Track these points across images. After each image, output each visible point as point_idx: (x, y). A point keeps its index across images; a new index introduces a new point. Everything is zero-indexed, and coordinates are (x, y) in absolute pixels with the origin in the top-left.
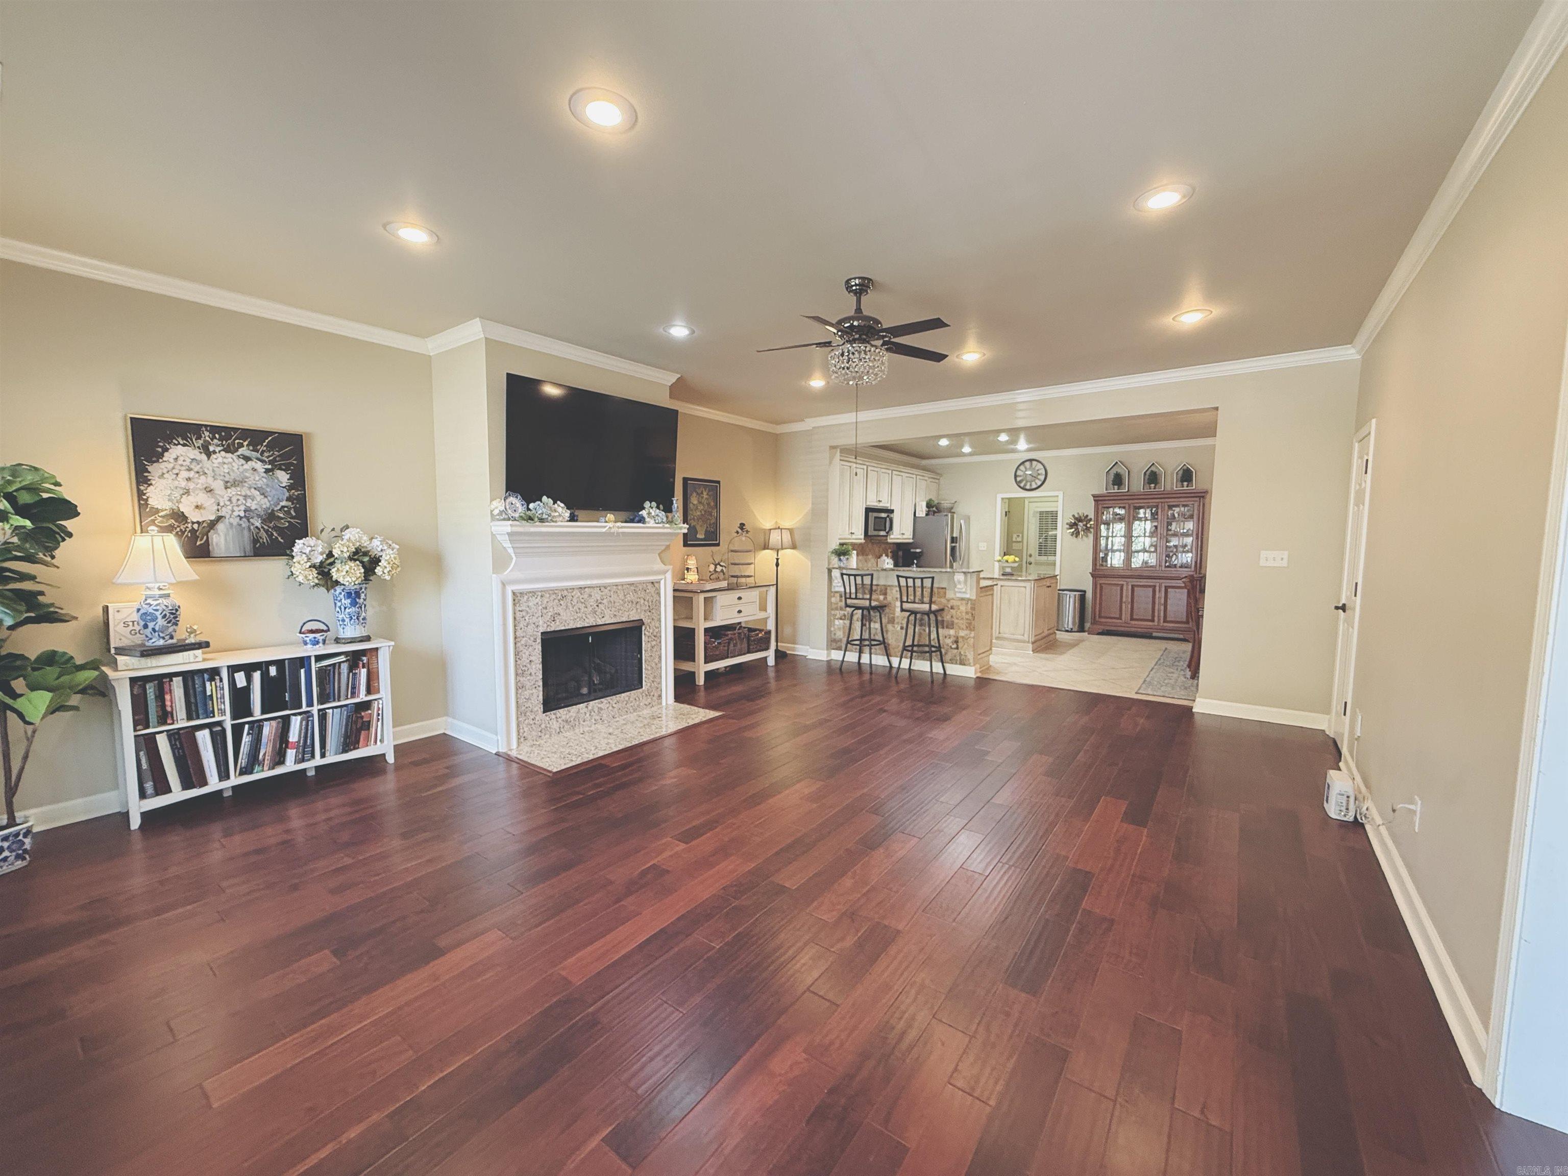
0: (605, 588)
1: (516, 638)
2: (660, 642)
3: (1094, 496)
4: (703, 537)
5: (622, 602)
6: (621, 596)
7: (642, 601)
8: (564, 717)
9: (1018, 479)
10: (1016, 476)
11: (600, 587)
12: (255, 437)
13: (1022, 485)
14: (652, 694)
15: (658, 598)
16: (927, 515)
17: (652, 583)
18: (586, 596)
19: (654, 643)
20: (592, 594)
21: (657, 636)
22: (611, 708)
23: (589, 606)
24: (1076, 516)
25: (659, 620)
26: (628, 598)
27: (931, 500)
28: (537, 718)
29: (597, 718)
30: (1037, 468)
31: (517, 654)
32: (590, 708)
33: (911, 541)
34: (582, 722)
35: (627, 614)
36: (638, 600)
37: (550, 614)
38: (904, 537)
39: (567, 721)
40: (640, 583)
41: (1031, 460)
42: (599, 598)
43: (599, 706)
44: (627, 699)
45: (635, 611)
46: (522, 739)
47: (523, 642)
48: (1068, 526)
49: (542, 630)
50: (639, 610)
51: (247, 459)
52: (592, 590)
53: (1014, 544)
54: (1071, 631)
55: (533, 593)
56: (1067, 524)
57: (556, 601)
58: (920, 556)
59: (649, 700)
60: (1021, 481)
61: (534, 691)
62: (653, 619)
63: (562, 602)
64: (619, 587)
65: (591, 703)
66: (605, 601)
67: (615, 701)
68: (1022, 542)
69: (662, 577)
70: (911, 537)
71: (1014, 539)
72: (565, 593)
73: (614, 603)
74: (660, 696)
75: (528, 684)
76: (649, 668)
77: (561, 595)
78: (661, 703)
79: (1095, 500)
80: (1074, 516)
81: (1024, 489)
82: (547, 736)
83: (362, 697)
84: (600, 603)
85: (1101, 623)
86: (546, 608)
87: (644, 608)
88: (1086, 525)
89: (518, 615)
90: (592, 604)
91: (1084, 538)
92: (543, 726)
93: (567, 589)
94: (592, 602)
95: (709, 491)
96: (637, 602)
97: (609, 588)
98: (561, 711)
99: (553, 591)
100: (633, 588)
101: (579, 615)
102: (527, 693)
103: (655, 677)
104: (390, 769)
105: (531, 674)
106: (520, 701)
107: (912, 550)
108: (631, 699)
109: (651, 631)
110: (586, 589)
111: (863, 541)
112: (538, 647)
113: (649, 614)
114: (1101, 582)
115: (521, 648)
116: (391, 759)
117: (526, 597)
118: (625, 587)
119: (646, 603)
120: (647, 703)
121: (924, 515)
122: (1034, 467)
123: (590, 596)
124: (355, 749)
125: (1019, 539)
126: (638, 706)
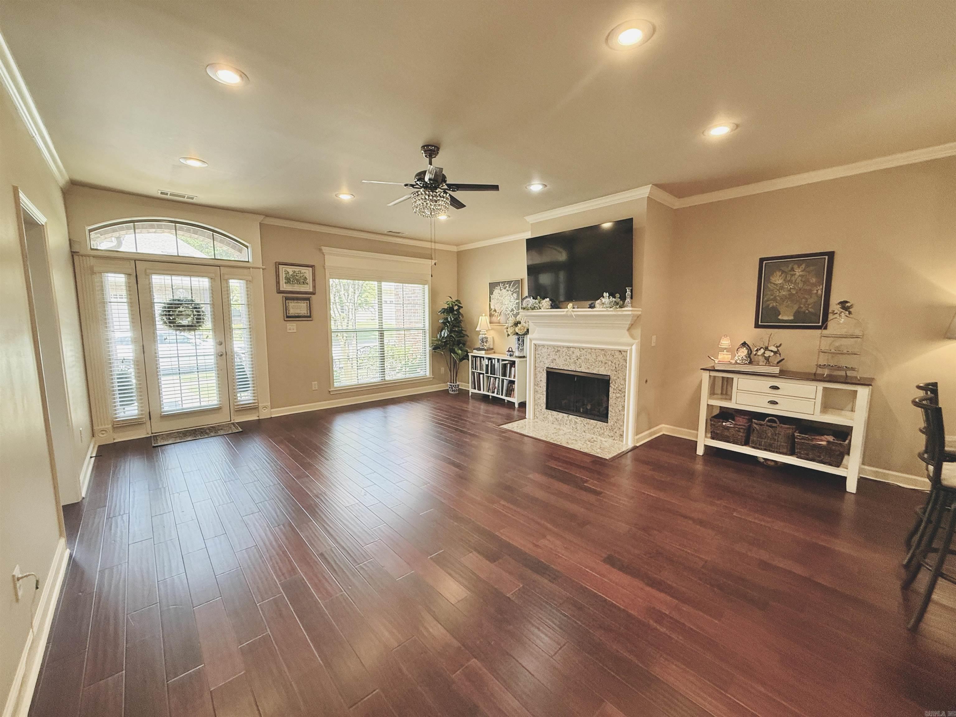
0: (583, 349)
1: (535, 367)
2: (624, 396)
4: (791, 318)
5: (594, 361)
6: (594, 356)
7: (610, 363)
8: (555, 416)
11: (580, 349)
12: (509, 282)
14: (615, 430)
15: (625, 364)
17: (620, 351)
18: (571, 352)
19: (618, 395)
20: (575, 352)
21: (622, 391)
22: (582, 425)
23: (572, 359)
25: (625, 380)
26: (599, 359)
28: (543, 410)
29: (574, 426)
31: (535, 374)
32: (570, 418)
34: (565, 424)
35: (597, 369)
36: (607, 361)
37: (551, 359)
39: (557, 419)
40: (609, 350)
42: (578, 355)
43: (576, 420)
44: (595, 425)
45: (603, 368)
46: (536, 417)
47: (538, 370)
49: (547, 366)
50: (607, 368)
51: (508, 291)
52: (575, 349)
55: (543, 346)
57: (554, 352)
59: (612, 434)
61: (542, 396)
62: (618, 378)
63: (557, 353)
64: (593, 351)
65: (570, 416)
66: (582, 358)
67: (586, 422)
69: (629, 348)
72: (559, 349)
73: (589, 360)
74: (622, 436)
75: (539, 392)
76: (613, 411)
77: (557, 349)
78: (622, 441)
82: (547, 422)
83: (512, 379)
84: (579, 358)
86: (549, 355)
87: (612, 368)
89: (537, 356)
90: (574, 357)
92: (545, 416)
93: (560, 347)
94: (574, 356)
95: (807, 266)
96: (606, 363)
97: (585, 350)
98: (554, 412)
99: (554, 347)
100: (603, 352)
101: (566, 362)
102: (538, 396)
103: (618, 420)
104: (516, 409)
105: (540, 387)
106: (536, 398)
108: (597, 426)
109: (616, 386)
110: (571, 348)
112: (545, 375)
113: (615, 373)
115: (538, 373)
116: (517, 406)
117: (540, 348)
118: (596, 351)
119: (613, 364)
120: (609, 434)
123: (573, 353)
124: (509, 397)
126: (603, 434)
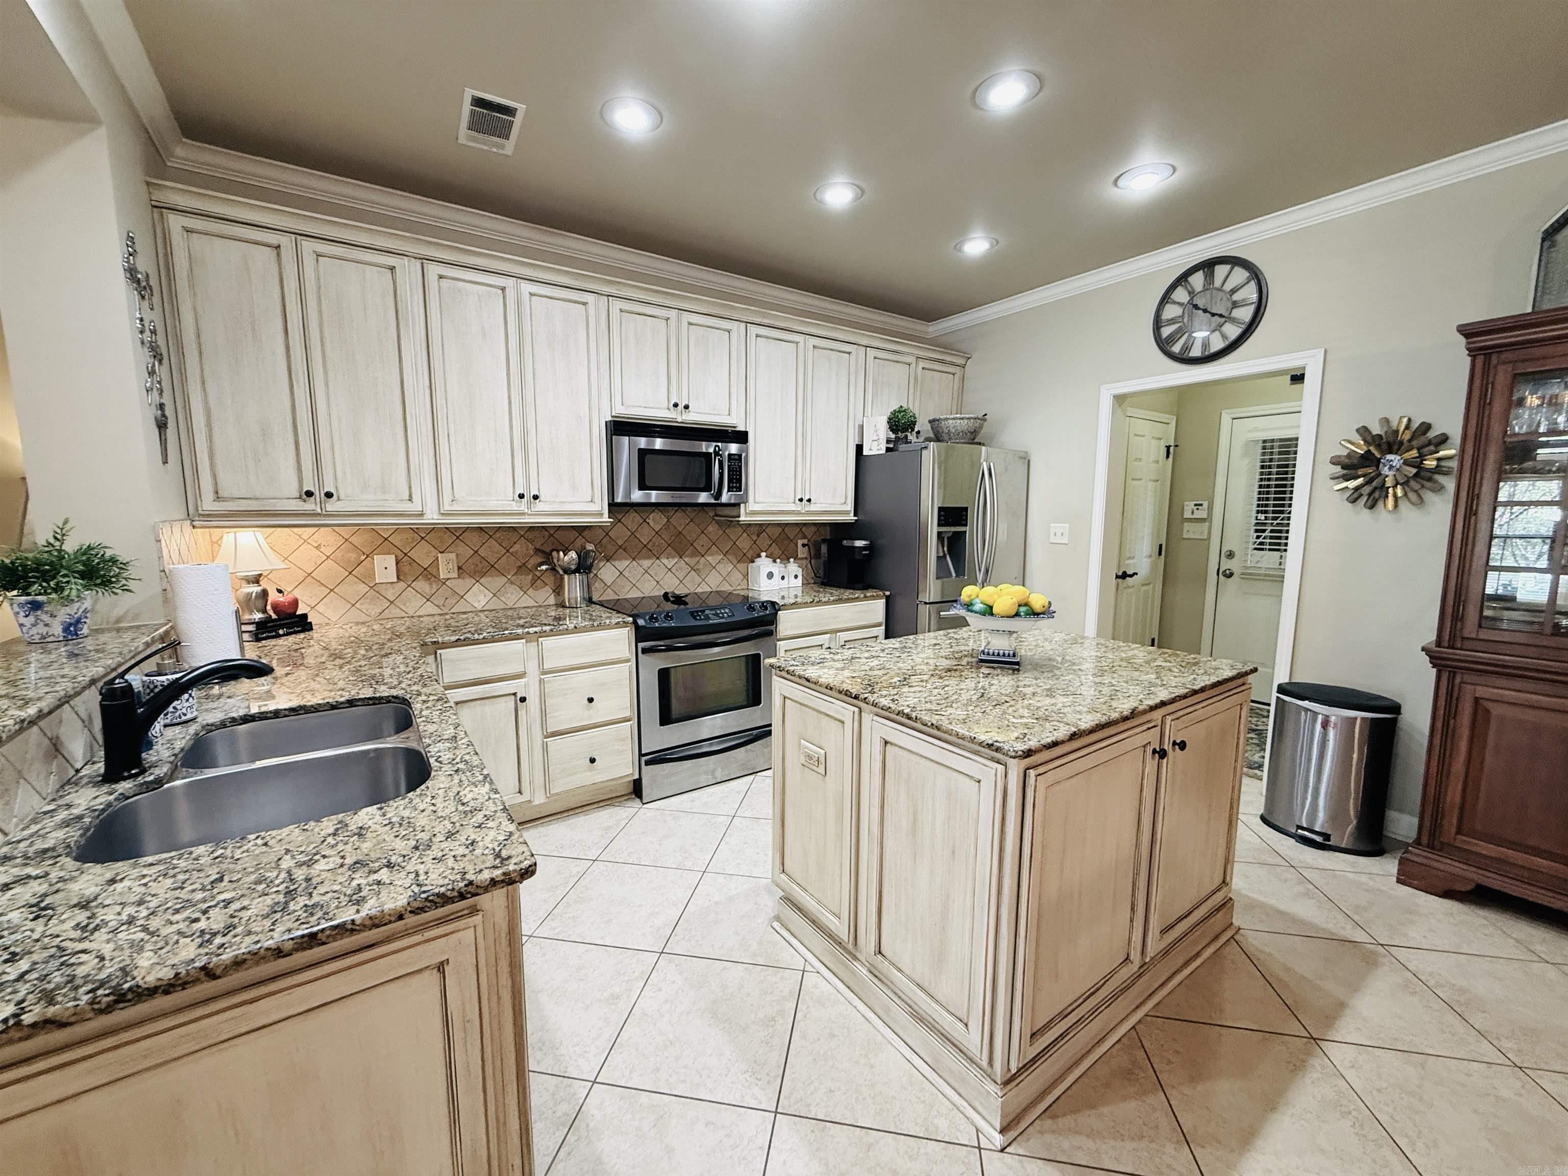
3: (1468, 332)
9: (1166, 332)
10: (1158, 324)
13: (1176, 348)
16: (888, 450)
24: (1376, 430)
27: (901, 410)
30: (1228, 286)
33: (851, 518)
38: (813, 507)
41: (1208, 266)
48: (1338, 469)
53: (1187, 526)
54: (1323, 844)
56: (1335, 461)
58: (869, 558)
60: (1172, 339)
68: (1208, 519)
70: (850, 506)
71: (1187, 515)
79: (1473, 352)
80: (1364, 431)
81: (1185, 359)
85: (1468, 857)
88: (1418, 464)
91: (1404, 506)
107: (845, 542)
111: (606, 518)
114: (1481, 692)
121: (883, 451)
122: (1218, 282)
125: (1202, 514)
